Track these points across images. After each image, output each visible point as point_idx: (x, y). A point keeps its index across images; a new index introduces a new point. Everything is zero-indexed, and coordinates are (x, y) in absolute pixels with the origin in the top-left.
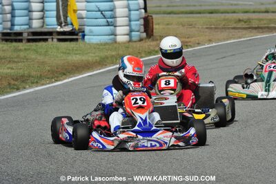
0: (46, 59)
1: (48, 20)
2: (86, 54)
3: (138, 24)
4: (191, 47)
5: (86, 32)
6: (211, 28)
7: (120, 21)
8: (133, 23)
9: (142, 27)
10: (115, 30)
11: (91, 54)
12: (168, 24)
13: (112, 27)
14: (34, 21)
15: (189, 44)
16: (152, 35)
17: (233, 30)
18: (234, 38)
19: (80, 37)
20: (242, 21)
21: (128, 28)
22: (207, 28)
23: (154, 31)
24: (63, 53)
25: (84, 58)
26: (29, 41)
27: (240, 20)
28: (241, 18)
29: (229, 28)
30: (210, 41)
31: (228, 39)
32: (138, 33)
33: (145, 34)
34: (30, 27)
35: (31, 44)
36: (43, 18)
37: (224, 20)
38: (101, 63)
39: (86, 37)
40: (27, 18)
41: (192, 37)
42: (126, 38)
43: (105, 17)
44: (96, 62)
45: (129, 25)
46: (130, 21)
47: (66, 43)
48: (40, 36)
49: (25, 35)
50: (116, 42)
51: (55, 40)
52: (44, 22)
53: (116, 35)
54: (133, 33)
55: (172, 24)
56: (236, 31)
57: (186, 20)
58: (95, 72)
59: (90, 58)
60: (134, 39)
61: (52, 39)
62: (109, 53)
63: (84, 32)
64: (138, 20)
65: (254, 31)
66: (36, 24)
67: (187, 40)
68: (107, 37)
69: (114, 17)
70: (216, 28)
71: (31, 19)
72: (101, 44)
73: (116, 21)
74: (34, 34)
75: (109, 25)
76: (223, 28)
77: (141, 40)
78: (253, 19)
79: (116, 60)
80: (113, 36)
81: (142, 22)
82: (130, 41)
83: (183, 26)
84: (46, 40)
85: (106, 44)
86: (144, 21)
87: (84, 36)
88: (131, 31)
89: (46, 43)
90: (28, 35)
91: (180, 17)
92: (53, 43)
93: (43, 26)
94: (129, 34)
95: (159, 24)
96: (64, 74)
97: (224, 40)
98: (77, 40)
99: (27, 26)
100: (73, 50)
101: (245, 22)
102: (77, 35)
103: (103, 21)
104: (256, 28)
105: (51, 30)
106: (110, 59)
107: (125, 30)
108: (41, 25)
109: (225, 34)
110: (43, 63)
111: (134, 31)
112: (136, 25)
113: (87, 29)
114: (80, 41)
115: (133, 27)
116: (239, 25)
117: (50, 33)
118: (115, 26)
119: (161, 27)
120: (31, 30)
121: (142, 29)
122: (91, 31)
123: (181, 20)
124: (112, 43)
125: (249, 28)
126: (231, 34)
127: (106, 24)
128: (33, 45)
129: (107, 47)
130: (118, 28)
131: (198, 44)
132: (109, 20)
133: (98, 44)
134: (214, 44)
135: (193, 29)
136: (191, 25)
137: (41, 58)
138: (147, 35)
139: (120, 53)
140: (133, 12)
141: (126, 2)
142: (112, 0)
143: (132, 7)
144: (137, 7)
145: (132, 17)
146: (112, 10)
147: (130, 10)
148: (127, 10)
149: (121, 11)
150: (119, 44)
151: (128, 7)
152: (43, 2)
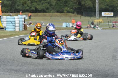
3: (22, 26)
7: (17, 25)
16: (26, 30)
33: (24, 29)
38: (11, 36)
42: (18, 30)
43: (12, 24)
45: (19, 26)
46: (20, 25)
53: (15, 29)
54: (21, 29)
60: (21, 30)
62: (13, 33)
69: (15, 24)
75: (13, 26)
77: (23, 31)
81: (23, 26)
82: (20, 31)
85: (12, 31)
87: (6, 29)
88: (20, 28)
94: (19, 29)
103: (12, 25)
107: (18, 28)
114: (4, 30)
115: (21, 27)
121: (23, 28)
122: (8, 28)
124: (14, 31)
132: (14, 25)
139: (17, 33)
140: (21, 23)
141: (18, 20)
142: (14, 19)
143: (20, 21)
144: (22, 21)
145: (20, 24)
146: (14, 22)
147: (20, 22)
148: (19, 22)
149: (17, 22)
150: (16, 32)
151: (19, 21)
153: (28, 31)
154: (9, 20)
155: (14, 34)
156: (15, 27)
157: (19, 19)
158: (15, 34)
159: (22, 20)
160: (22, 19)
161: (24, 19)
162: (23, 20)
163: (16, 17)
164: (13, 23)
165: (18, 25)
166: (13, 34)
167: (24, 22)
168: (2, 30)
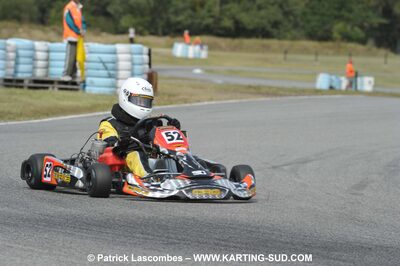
1: (52, 70)
5: (87, 83)
7: (122, 74)
10: (117, 83)
13: (113, 80)
19: (80, 87)
26: (30, 88)
34: (34, 75)
36: (47, 67)
39: (87, 88)
40: (31, 66)
43: (106, 69)
46: (132, 74)
47: (66, 92)
48: (41, 84)
49: (26, 83)
51: (56, 90)
52: (48, 72)
53: (117, 88)
61: (53, 88)
63: (84, 82)
64: (141, 75)
66: (40, 74)
68: (108, 89)
69: (116, 69)
71: (35, 68)
73: (118, 74)
74: (36, 81)
75: (110, 77)
80: (112, 89)
81: (146, 76)
84: (47, 88)
85: (103, 95)
86: (148, 76)
87: (85, 86)
89: (46, 91)
90: (30, 82)
92: (53, 92)
98: (77, 90)
99: (30, 74)
102: (78, 85)
103: (105, 73)
108: (45, 74)
113: (88, 80)
114: (80, 91)
117: (51, 82)
120: (33, 78)
122: (92, 82)
124: (112, 95)
127: (107, 75)
128: (31, 91)
130: (119, 81)
132: (112, 72)
133: (96, 95)
140: (136, 67)
141: (129, 56)
142: (115, 53)
143: (136, 61)
144: (140, 61)
145: (135, 71)
146: (114, 63)
147: (133, 64)
148: (129, 64)
149: (124, 64)
151: (131, 60)
152: (48, 51)
154: (94, 57)
156: (117, 79)
157: (131, 53)
159: (142, 59)
160: (141, 54)
161: (149, 54)
162: (146, 57)
163: (120, 47)
164: (110, 65)
167: (147, 66)
168: (71, 89)
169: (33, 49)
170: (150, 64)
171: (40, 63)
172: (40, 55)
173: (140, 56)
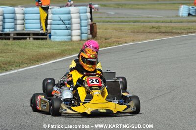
0: (26, 51)
1: (27, 26)
2: (52, 48)
3: (86, 29)
4: (121, 44)
5: (52, 34)
6: (134, 32)
7: (74, 27)
8: (83, 28)
9: (89, 31)
10: (71, 33)
11: (55, 48)
12: (106, 29)
13: (69, 31)
14: (18, 26)
15: (120, 42)
16: (96, 36)
17: (149, 34)
18: (149, 39)
19: (48, 36)
20: (155, 28)
21: (80, 31)
22: (132, 32)
23: (97, 33)
24: (37, 47)
25: (51, 50)
26: (14, 39)
27: (153, 27)
28: (154, 26)
29: (146, 32)
30: (134, 40)
31: (145, 40)
32: (86, 35)
33: (91, 36)
34: (15, 30)
35: (16, 41)
36: (23, 24)
37: (143, 27)
39: (52, 37)
40: (13, 24)
41: (122, 38)
42: (78, 38)
43: (64, 24)
44: (59, 53)
45: (81, 29)
46: (81, 26)
47: (39, 41)
48: (21, 36)
49: (12, 35)
50: (71, 41)
51: (32, 39)
52: (24, 27)
53: (71, 36)
54: (83, 35)
55: (108, 29)
56: (151, 34)
57: (118, 26)
58: (57, 60)
59: (55, 51)
60: (84, 38)
61: (30, 38)
63: (50, 33)
64: (86, 26)
65: (162, 34)
66: (19, 28)
67: (118, 40)
68: (66, 37)
69: (71, 24)
70: (137, 32)
71: (16, 25)
72: (62, 42)
73: (71, 27)
74: (18, 34)
75: (67, 29)
76: (142, 32)
77: (88, 39)
78: (162, 27)
79: (72, 52)
80: (70, 37)
81: (89, 27)
82: (81, 40)
83: (116, 30)
84: (26, 38)
85: (65, 42)
86: (91, 27)
87: (50, 36)
88: (82, 33)
89: (26, 40)
90: (14, 35)
91: (114, 25)
92: (30, 41)
93: (24, 29)
94: (80, 36)
95: (100, 29)
96: (37, 61)
97: (143, 40)
98: (46, 38)
99: (13, 29)
100: (43, 45)
101: (157, 29)
102: (46, 35)
103: (63, 27)
104: (163, 33)
105: (29, 32)
106: (67, 51)
107: (78, 32)
108: (23, 28)
109: (143, 36)
110: (24, 54)
111: (84, 33)
112: (85, 29)
113: (53, 32)
114: (48, 39)
115: (83, 31)
116: (153, 30)
117: (28, 34)
118: (71, 30)
119: (101, 31)
120: (16, 32)
121: (89, 32)
122: (55, 33)
123: (115, 26)
124: (69, 41)
125: (160, 32)
126: (147, 36)
127: (65, 28)
128: (17, 41)
129: (66, 43)
130: (73, 31)
131: (126, 42)
132: (68, 26)
133: (59, 42)
134: (136, 43)
135: (122, 33)
136: (121, 30)
137: (22, 50)
138: (92, 36)
139: (75, 47)
140: (83, 21)
141: (78, 14)
142: (69, 13)
143: (82, 18)
144: (85, 18)
145: (83, 24)
146: (69, 20)
147: (81, 20)
148: (79, 19)
149: (75, 20)
150: (74, 41)
151: (80, 17)
152: (24, 14)
153: (99, 39)
154: (56, 16)
155: (69, 50)
158: (70, 48)
159: (86, 16)
160: (86, 13)
161: (91, 12)
162: (89, 14)
164: (66, 22)
165: (77, 26)
166: (66, 50)
167: (90, 20)
168: (42, 39)
169: (14, 13)
170: (91, 19)
171: (19, 22)
172: (19, 16)
173: (85, 14)
